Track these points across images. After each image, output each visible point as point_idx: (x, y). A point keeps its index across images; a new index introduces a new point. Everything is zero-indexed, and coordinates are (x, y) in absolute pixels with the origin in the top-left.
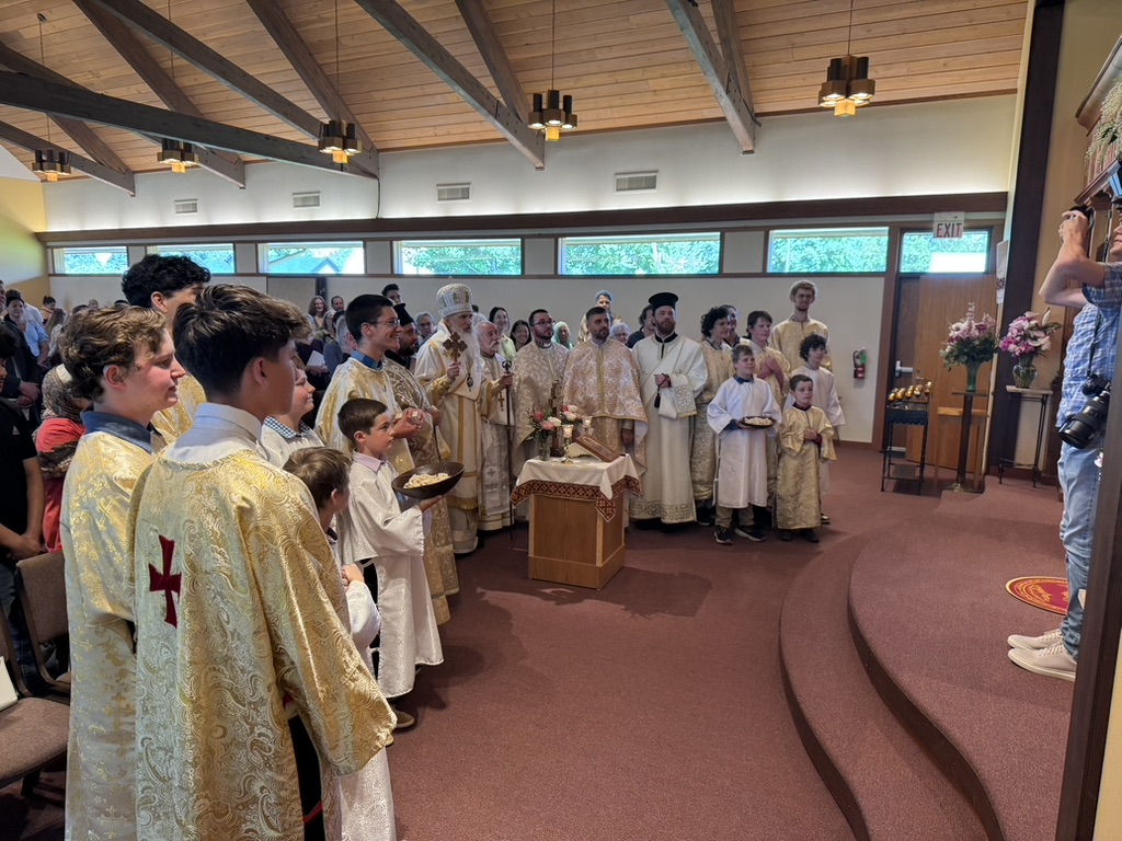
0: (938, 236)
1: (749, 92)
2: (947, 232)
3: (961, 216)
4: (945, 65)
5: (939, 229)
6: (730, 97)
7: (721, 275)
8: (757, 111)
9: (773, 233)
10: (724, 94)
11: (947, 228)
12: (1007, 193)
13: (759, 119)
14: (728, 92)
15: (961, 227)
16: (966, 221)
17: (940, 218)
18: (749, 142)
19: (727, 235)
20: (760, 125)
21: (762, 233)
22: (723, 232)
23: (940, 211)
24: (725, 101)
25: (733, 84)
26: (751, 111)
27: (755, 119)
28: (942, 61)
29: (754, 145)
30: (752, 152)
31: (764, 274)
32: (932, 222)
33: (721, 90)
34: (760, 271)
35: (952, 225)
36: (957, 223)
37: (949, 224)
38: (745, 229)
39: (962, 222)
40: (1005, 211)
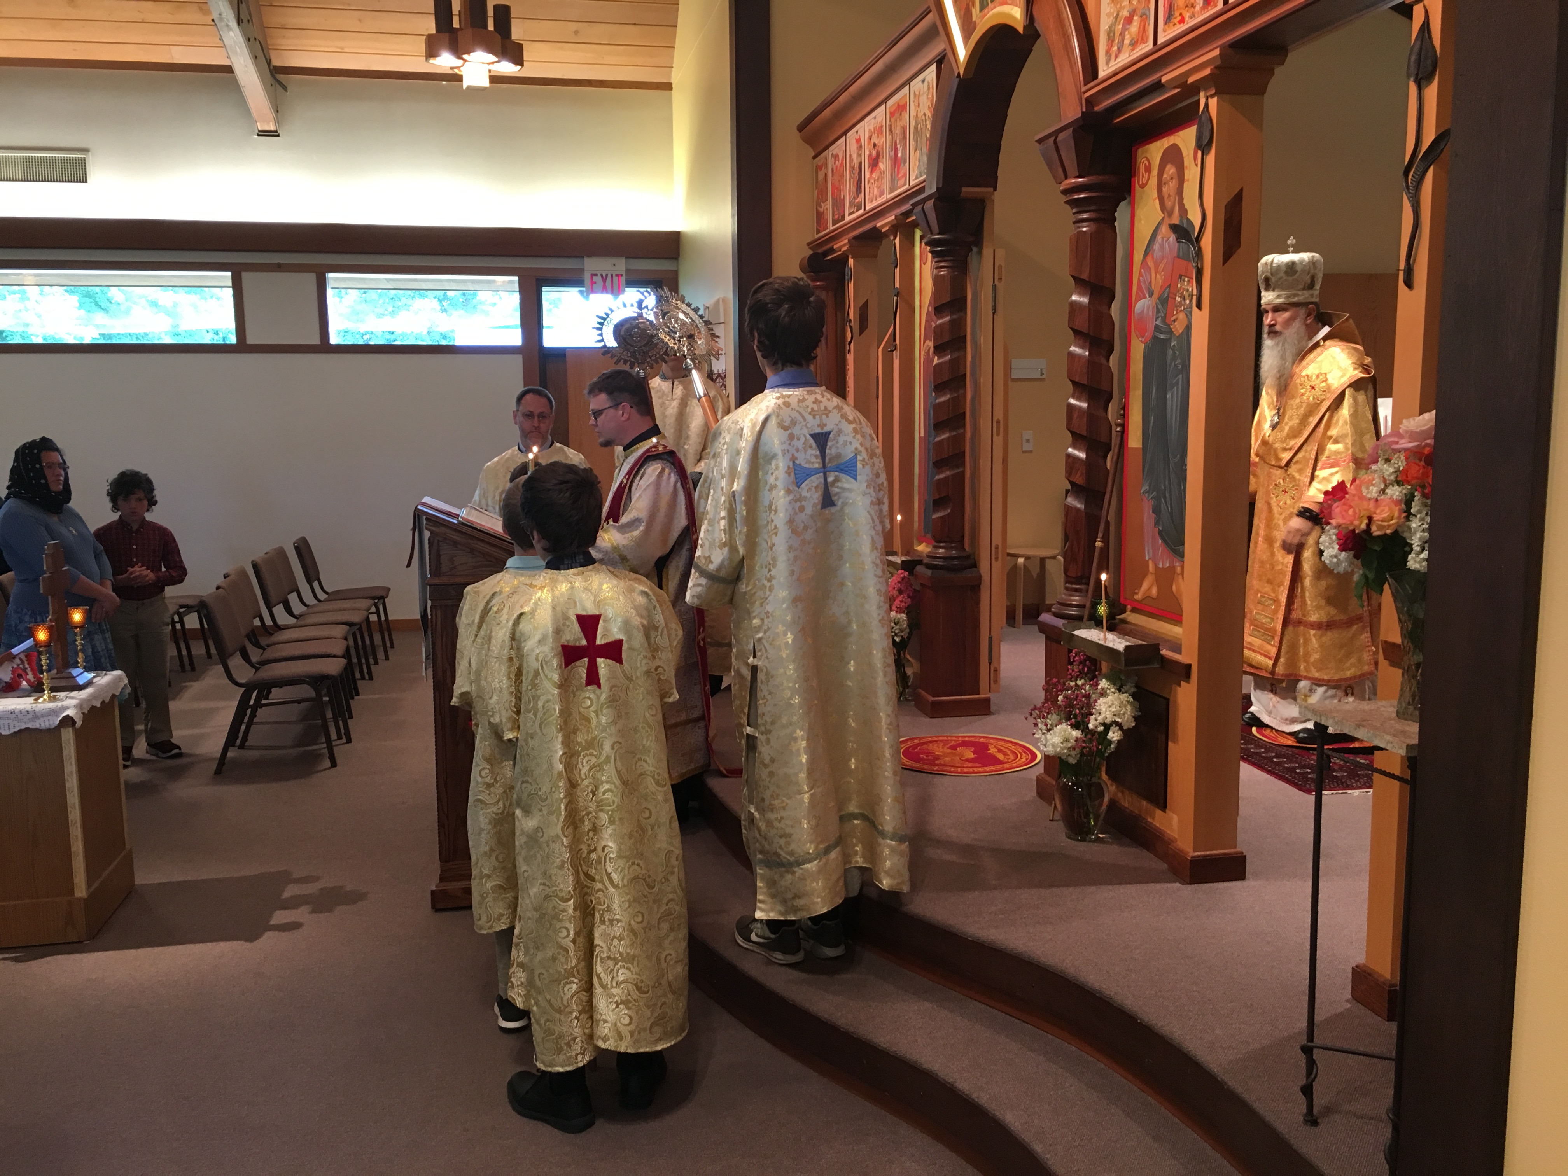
0: (590, 290)
1: (263, 28)
2: (605, 287)
3: (620, 265)
5: (593, 283)
6: (243, 31)
7: (242, 346)
8: (276, 62)
9: (333, 278)
10: (233, 24)
11: (604, 280)
12: (677, 234)
13: (281, 77)
14: (239, 21)
15: (622, 279)
16: (627, 271)
17: (591, 264)
18: (269, 113)
19: (247, 277)
20: (285, 88)
21: (312, 277)
22: (236, 271)
23: (591, 255)
24: (234, 36)
25: (243, 8)
26: (269, 62)
27: (277, 77)
29: (277, 122)
30: (274, 134)
31: (325, 348)
32: (583, 270)
33: (229, 16)
34: (316, 340)
35: (609, 276)
36: (617, 275)
37: (607, 275)
38: (279, 268)
39: (622, 272)
40: (676, 259)
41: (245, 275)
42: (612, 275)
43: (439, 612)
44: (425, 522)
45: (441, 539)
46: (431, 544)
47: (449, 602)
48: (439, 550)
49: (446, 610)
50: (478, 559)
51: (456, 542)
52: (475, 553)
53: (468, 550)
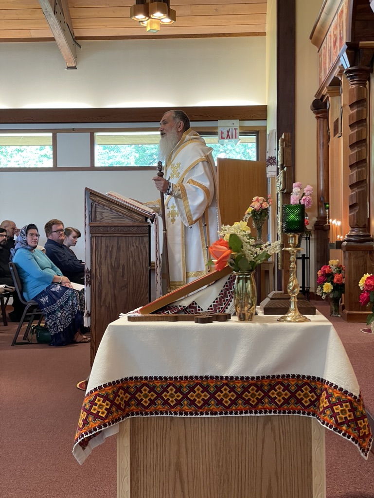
0: (222, 138)
1: (70, 18)
2: (228, 135)
3: (236, 124)
4: (216, 10)
5: (222, 133)
6: (58, 18)
7: (55, 168)
8: (76, 35)
9: (97, 134)
10: (52, 13)
11: (228, 132)
12: (266, 106)
13: (78, 41)
14: (55, 12)
15: (238, 131)
16: (240, 127)
17: (223, 125)
18: (72, 59)
20: (80, 46)
21: (89, 134)
22: (55, 132)
23: (221, 119)
24: (53, 20)
25: (58, 7)
26: (72, 35)
27: (76, 41)
28: (214, 7)
29: (76, 62)
30: (74, 68)
31: (92, 168)
32: (217, 127)
33: (50, 10)
34: (89, 166)
35: (231, 130)
36: (234, 129)
37: (229, 129)
38: (74, 130)
39: (238, 128)
40: (266, 120)
41: (58, 134)
43: (94, 240)
44: (89, 195)
45: (97, 204)
46: (92, 206)
47: (100, 235)
48: (96, 209)
49: (98, 239)
50: (114, 214)
51: (104, 205)
52: (113, 211)
53: (109, 209)
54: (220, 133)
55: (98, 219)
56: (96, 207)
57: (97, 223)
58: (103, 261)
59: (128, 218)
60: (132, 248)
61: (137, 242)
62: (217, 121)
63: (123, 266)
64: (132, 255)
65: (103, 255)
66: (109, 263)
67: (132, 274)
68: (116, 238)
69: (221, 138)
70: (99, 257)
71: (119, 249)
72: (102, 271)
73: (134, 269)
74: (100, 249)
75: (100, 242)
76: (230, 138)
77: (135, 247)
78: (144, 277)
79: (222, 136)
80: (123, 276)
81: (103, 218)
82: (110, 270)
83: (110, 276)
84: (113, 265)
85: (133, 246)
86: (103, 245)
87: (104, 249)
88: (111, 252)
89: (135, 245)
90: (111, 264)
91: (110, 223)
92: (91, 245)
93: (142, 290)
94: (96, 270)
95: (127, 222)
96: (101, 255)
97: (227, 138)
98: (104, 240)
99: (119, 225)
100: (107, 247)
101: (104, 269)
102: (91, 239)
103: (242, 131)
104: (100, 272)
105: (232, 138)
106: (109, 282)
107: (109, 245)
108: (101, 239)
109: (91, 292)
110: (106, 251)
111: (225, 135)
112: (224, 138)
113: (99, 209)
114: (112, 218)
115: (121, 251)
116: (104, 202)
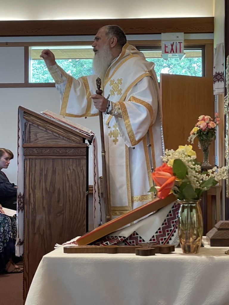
0: (166, 52)
2: (172, 49)
3: (180, 37)
5: (166, 47)
9: (32, 49)
11: (172, 46)
12: (214, 17)
15: (182, 45)
16: (185, 40)
17: (166, 38)
21: (23, 48)
23: (165, 32)
31: (27, 84)
32: (160, 41)
34: (23, 82)
35: (175, 43)
36: (179, 43)
37: (174, 43)
38: (7, 44)
39: (183, 41)
40: (213, 32)
42: (176, 42)
43: (28, 162)
44: (23, 114)
45: (31, 123)
46: (26, 126)
47: (34, 157)
48: (30, 129)
49: (32, 161)
50: (49, 135)
51: (38, 125)
52: (48, 131)
53: (45, 130)
54: (163, 47)
55: (32, 140)
56: (30, 127)
57: (32, 144)
58: (38, 186)
59: (65, 138)
60: (69, 171)
61: (74, 165)
62: (161, 34)
63: (59, 190)
64: (68, 178)
65: (37, 179)
66: (44, 187)
67: (68, 199)
68: (51, 160)
69: (164, 51)
70: (33, 181)
71: (54, 172)
72: (36, 196)
73: (71, 194)
74: (34, 173)
75: (34, 165)
76: (174, 52)
77: (72, 171)
78: (81, 202)
79: (165, 50)
80: (58, 202)
81: (37, 139)
82: (44, 195)
83: (45, 201)
84: (48, 189)
85: (70, 169)
86: (38, 168)
87: (38, 172)
88: (46, 176)
89: (71, 168)
90: (46, 188)
91: (45, 145)
92: (24, 168)
93: (79, 217)
94: (29, 195)
95: (63, 143)
96: (35, 179)
97: (171, 52)
98: (38, 162)
99: (55, 146)
100: (41, 170)
101: (38, 194)
102: (24, 162)
103: (186, 44)
104: (34, 197)
105: (176, 52)
106: (44, 208)
107: (43, 168)
108: (35, 161)
109: (24, 218)
110: (41, 174)
111: (169, 49)
112: (168, 52)
113: (34, 130)
114: (48, 139)
115: (57, 174)
116: (39, 122)
